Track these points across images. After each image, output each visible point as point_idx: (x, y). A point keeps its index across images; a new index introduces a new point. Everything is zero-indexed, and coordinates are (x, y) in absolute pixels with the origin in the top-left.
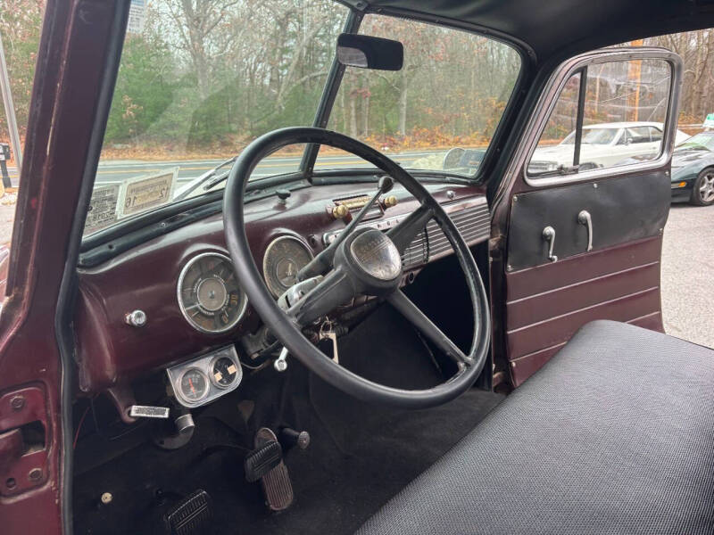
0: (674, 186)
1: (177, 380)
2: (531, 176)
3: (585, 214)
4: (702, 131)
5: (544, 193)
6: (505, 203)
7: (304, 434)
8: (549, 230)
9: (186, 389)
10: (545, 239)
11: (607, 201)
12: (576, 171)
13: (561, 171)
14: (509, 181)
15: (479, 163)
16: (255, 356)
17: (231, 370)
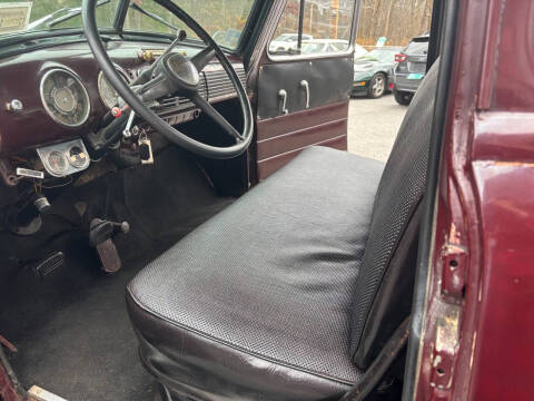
0: (355, 85)
1: (45, 157)
2: (272, 53)
3: (305, 83)
4: (375, 48)
5: (279, 66)
6: (255, 72)
7: (125, 224)
8: (283, 92)
9: (52, 164)
10: (280, 98)
11: (317, 75)
12: (299, 52)
13: (290, 52)
14: (257, 55)
15: (237, 40)
16: (98, 148)
17: (82, 155)
